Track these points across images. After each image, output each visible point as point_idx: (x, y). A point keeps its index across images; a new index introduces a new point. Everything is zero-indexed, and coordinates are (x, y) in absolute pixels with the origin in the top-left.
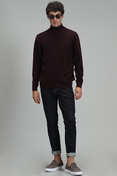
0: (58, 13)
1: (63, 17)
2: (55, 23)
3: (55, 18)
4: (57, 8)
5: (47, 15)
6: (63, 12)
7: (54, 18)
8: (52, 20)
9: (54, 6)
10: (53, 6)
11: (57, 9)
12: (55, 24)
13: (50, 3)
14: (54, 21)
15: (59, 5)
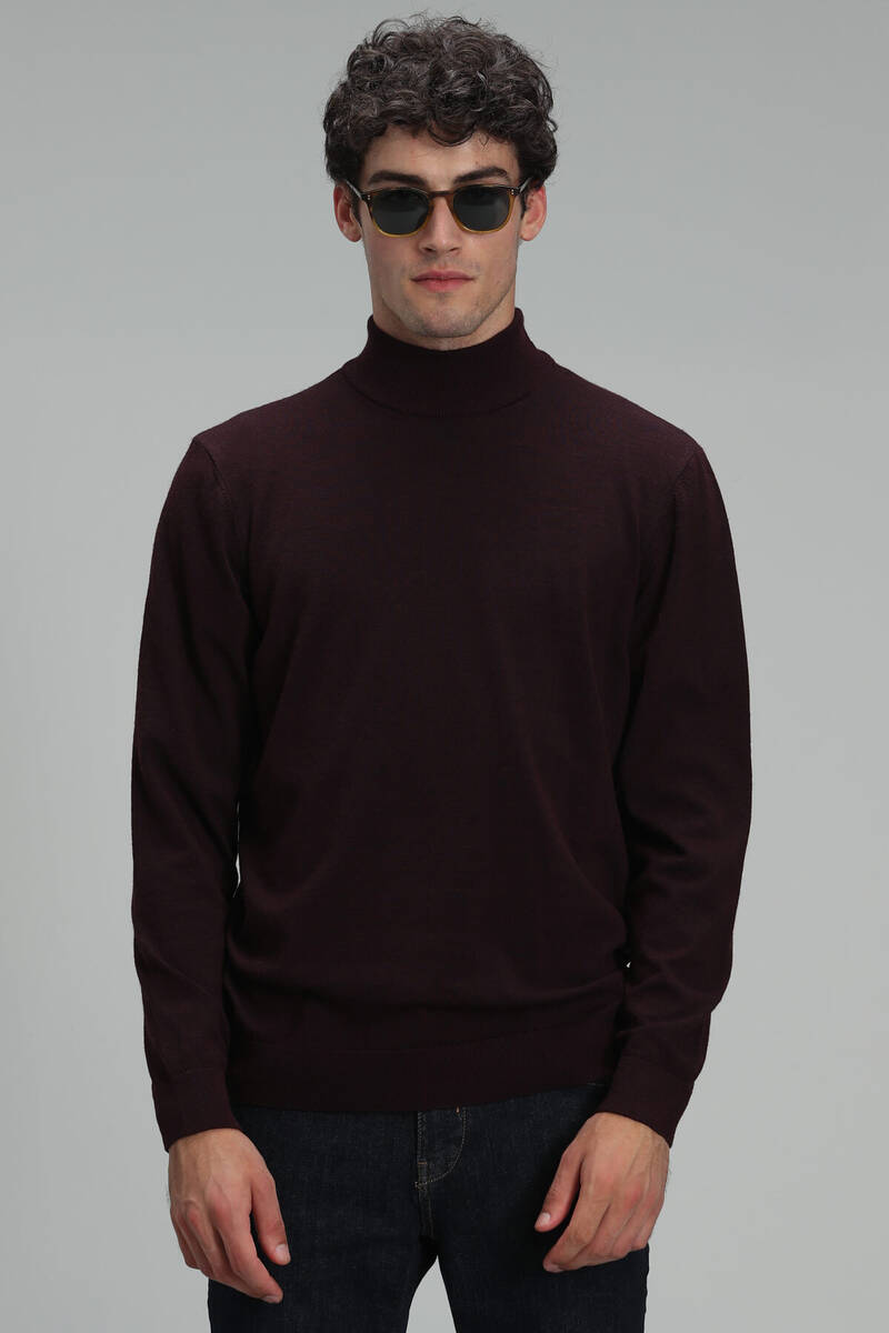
0: (484, 164)
1: (539, 217)
2: (439, 278)
3: (444, 225)
4: (478, 93)
5: (329, 186)
6: (537, 162)
7: (423, 221)
8: (403, 251)
9: (438, 75)
10: (420, 70)
11: (472, 100)
12: (442, 298)
13: (379, 41)
14: (431, 252)
15: (501, 61)
